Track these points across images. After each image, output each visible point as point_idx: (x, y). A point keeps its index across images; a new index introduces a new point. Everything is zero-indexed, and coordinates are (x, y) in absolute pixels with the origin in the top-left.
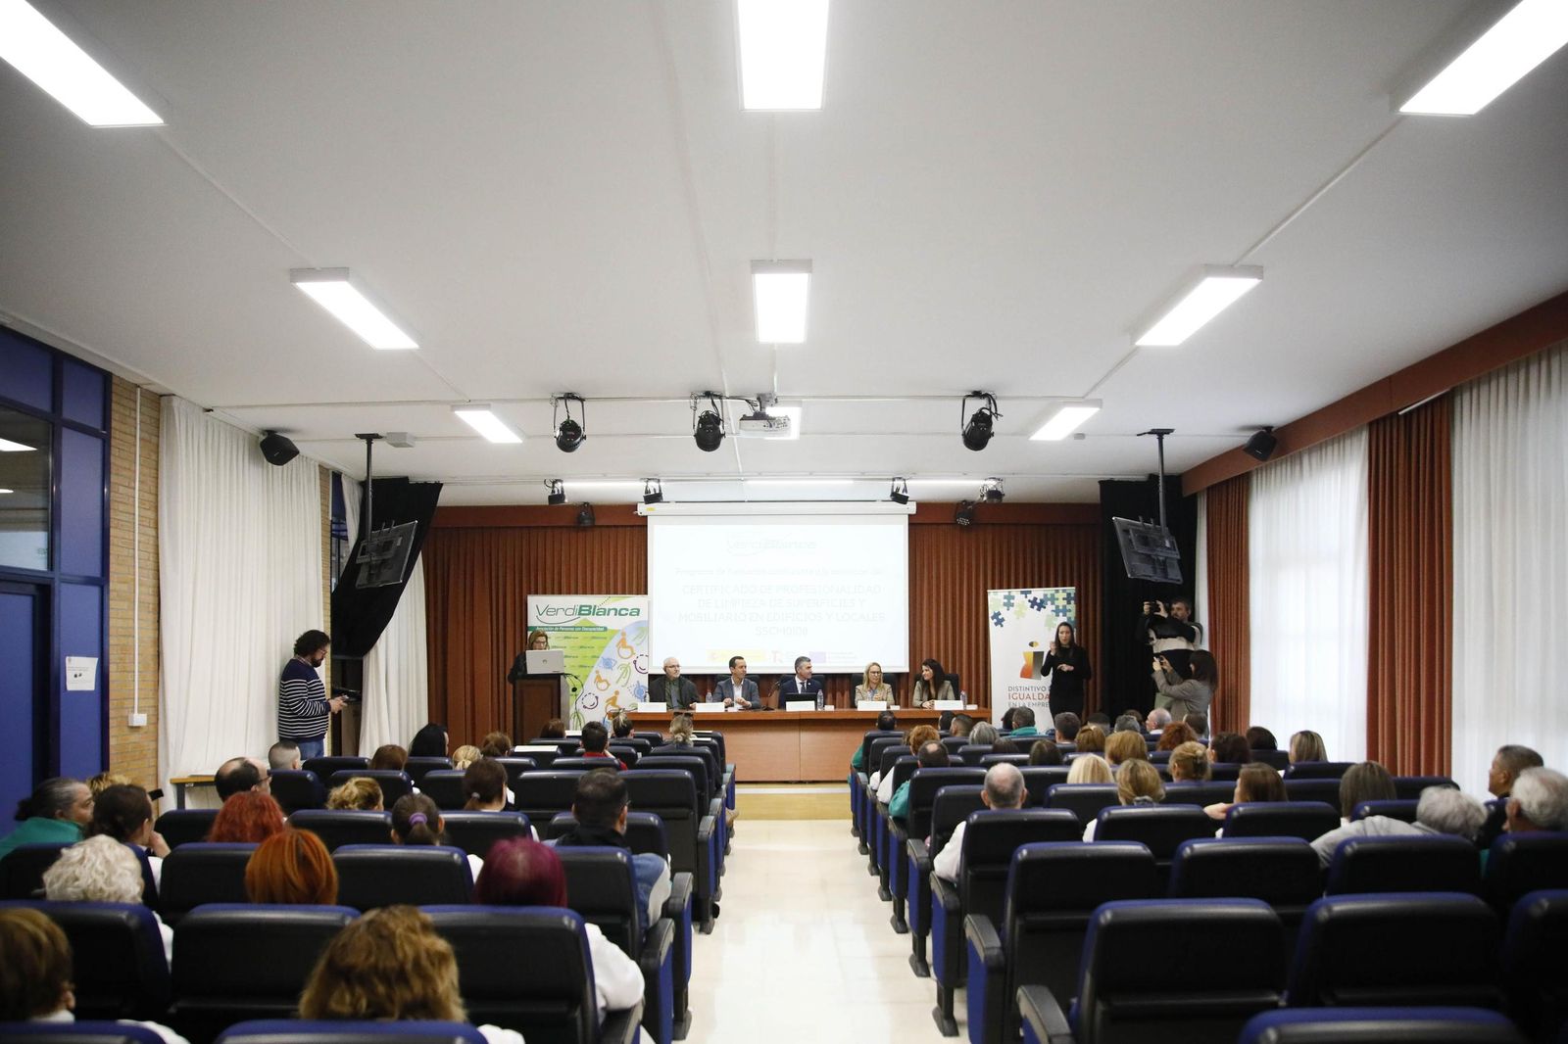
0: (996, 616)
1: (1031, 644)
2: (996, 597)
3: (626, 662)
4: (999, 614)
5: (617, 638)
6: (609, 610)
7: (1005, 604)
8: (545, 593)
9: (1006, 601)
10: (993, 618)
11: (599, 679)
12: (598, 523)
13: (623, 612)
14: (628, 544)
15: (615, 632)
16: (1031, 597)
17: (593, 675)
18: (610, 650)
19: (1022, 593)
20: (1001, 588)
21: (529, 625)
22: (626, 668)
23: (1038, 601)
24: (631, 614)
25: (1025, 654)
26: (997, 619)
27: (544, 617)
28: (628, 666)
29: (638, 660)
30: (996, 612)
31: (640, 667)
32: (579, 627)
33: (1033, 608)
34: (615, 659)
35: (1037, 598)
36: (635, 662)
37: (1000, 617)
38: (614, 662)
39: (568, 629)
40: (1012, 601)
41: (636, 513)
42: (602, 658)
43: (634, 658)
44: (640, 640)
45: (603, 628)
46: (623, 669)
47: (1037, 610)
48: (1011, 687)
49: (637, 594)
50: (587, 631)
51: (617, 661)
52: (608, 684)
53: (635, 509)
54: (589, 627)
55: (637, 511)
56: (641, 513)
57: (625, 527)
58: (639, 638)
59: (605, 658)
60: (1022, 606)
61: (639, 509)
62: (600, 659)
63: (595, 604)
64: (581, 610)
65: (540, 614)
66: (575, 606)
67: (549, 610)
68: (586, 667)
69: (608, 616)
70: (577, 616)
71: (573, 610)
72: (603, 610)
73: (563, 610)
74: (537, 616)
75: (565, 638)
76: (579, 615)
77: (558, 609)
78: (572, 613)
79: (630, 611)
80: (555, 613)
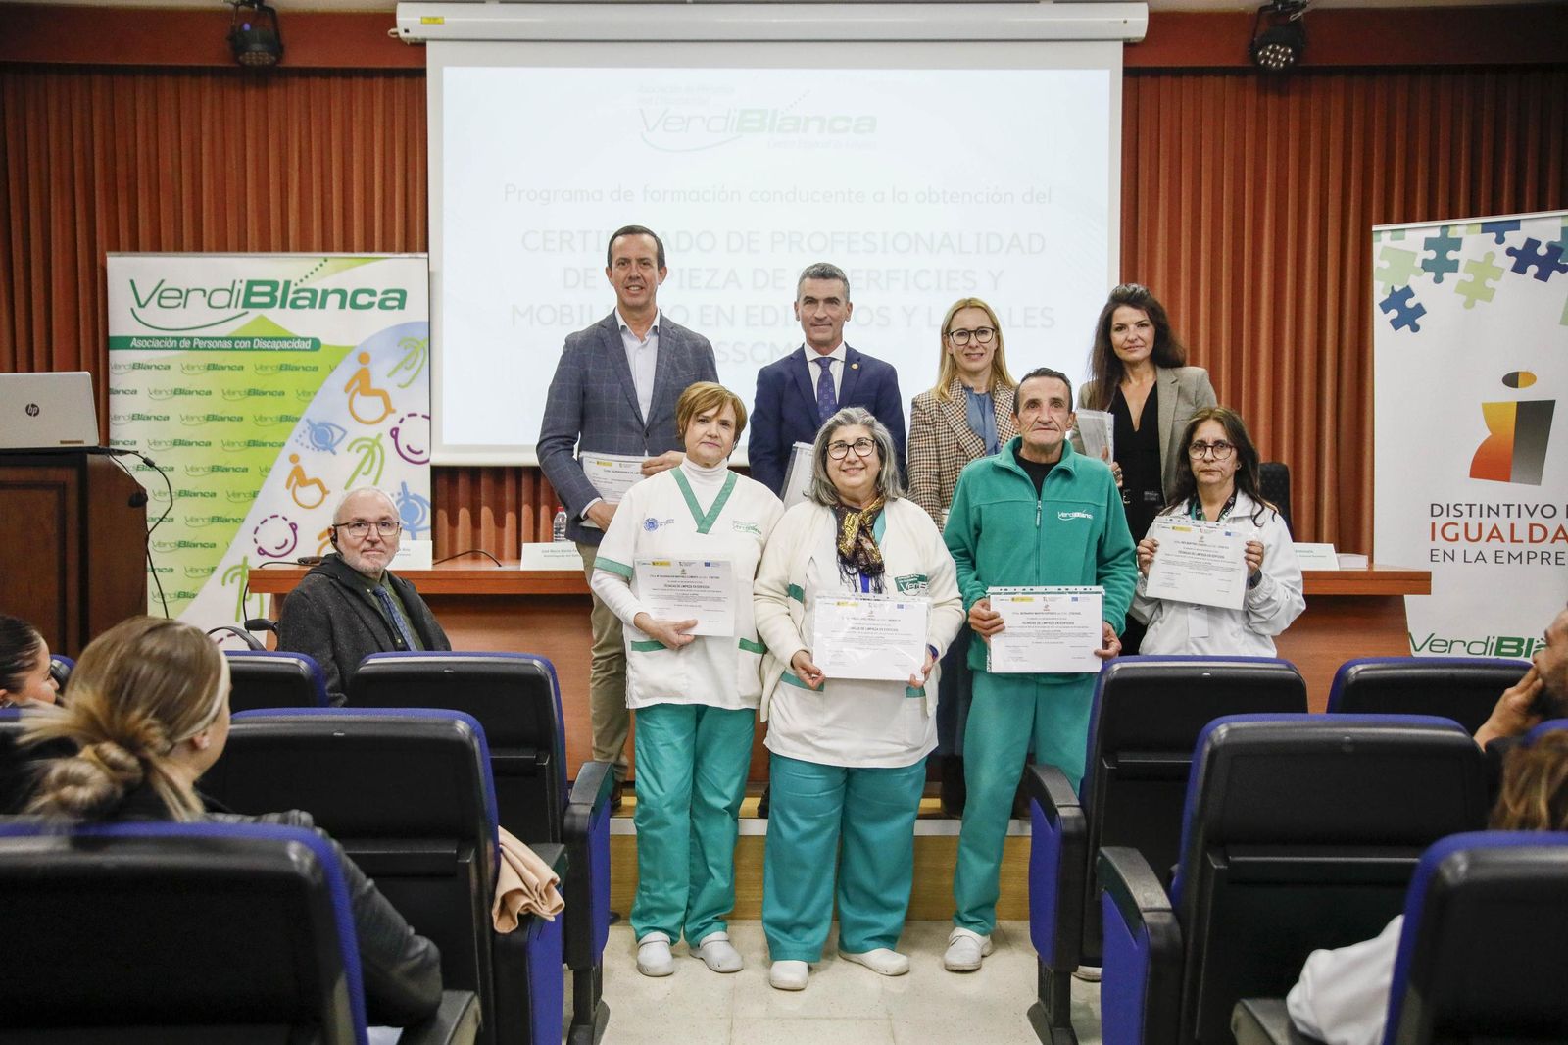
0: (1398, 298)
1: (1512, 380)
2: (1397, 245)
3: (371, 432)
4: (1408, 292)
5: (347, 370)
6: (326, 293)
7: (1426, 265)
8: (156, 247)
9: (1431, 255)
10: (1386, 307)
11: (298, 478)
12: (295, 59)
13: (362, 299)
14: (378, 120)
15: (342, 352)
16: (1516, 239)
17: (282, 469)
18: (330, 402)
19: (1486, 228)
20: (1408, 217)
21: (112, 333)
22: (372, 448)
23: (1542, 251)
24: (382, 305)
25: (1490, 411)
26: (1402, 308)
27: (152, 314)
28: (376, 442)
29: (401, 427)
30: (1397, 289)
31: (408, 447)
32: (245, 339)
33: (1523, 272)
34: (341, 426)
35: (1538, 244)
36: (394, 433)
37: (1410, 303)
38: (338, 434)
39: (217, 344)
40: (1451, 255)
41: (392, 30)
42: (308, 421)
43: (392, 422)
44: (408, 375)
45: (310, 342)
46: (364, 451)
47: (1536, 276)
48: (1437, 510)
49: (400, 252)
50: (267, 350)
51: (347, 429)
52: (325, 492)
53: (390, 19)
54: (272, 339)
55: (395, 26)
56: (406, 31)
57: (369, 73)
58: (406, 368)
59: (316, 421)
60: (1484, 268)
61: (400, 19)
62: (302, 425)
63: (288, 279)
64: (250, 295)
65: (140, 306)
66: (234, 282)
67: (164, 294)
68: (264, 445)
69: (322, 310)
70: (240, 310)
71: (228, 294)
72: (308, 295)
73: (201, 293)
74: (132, 310)
75: (208, 368)
76: (244, 306)
77: (188, 292)
78: (226, 303)
79: (380, 297)
80: (182, 301)
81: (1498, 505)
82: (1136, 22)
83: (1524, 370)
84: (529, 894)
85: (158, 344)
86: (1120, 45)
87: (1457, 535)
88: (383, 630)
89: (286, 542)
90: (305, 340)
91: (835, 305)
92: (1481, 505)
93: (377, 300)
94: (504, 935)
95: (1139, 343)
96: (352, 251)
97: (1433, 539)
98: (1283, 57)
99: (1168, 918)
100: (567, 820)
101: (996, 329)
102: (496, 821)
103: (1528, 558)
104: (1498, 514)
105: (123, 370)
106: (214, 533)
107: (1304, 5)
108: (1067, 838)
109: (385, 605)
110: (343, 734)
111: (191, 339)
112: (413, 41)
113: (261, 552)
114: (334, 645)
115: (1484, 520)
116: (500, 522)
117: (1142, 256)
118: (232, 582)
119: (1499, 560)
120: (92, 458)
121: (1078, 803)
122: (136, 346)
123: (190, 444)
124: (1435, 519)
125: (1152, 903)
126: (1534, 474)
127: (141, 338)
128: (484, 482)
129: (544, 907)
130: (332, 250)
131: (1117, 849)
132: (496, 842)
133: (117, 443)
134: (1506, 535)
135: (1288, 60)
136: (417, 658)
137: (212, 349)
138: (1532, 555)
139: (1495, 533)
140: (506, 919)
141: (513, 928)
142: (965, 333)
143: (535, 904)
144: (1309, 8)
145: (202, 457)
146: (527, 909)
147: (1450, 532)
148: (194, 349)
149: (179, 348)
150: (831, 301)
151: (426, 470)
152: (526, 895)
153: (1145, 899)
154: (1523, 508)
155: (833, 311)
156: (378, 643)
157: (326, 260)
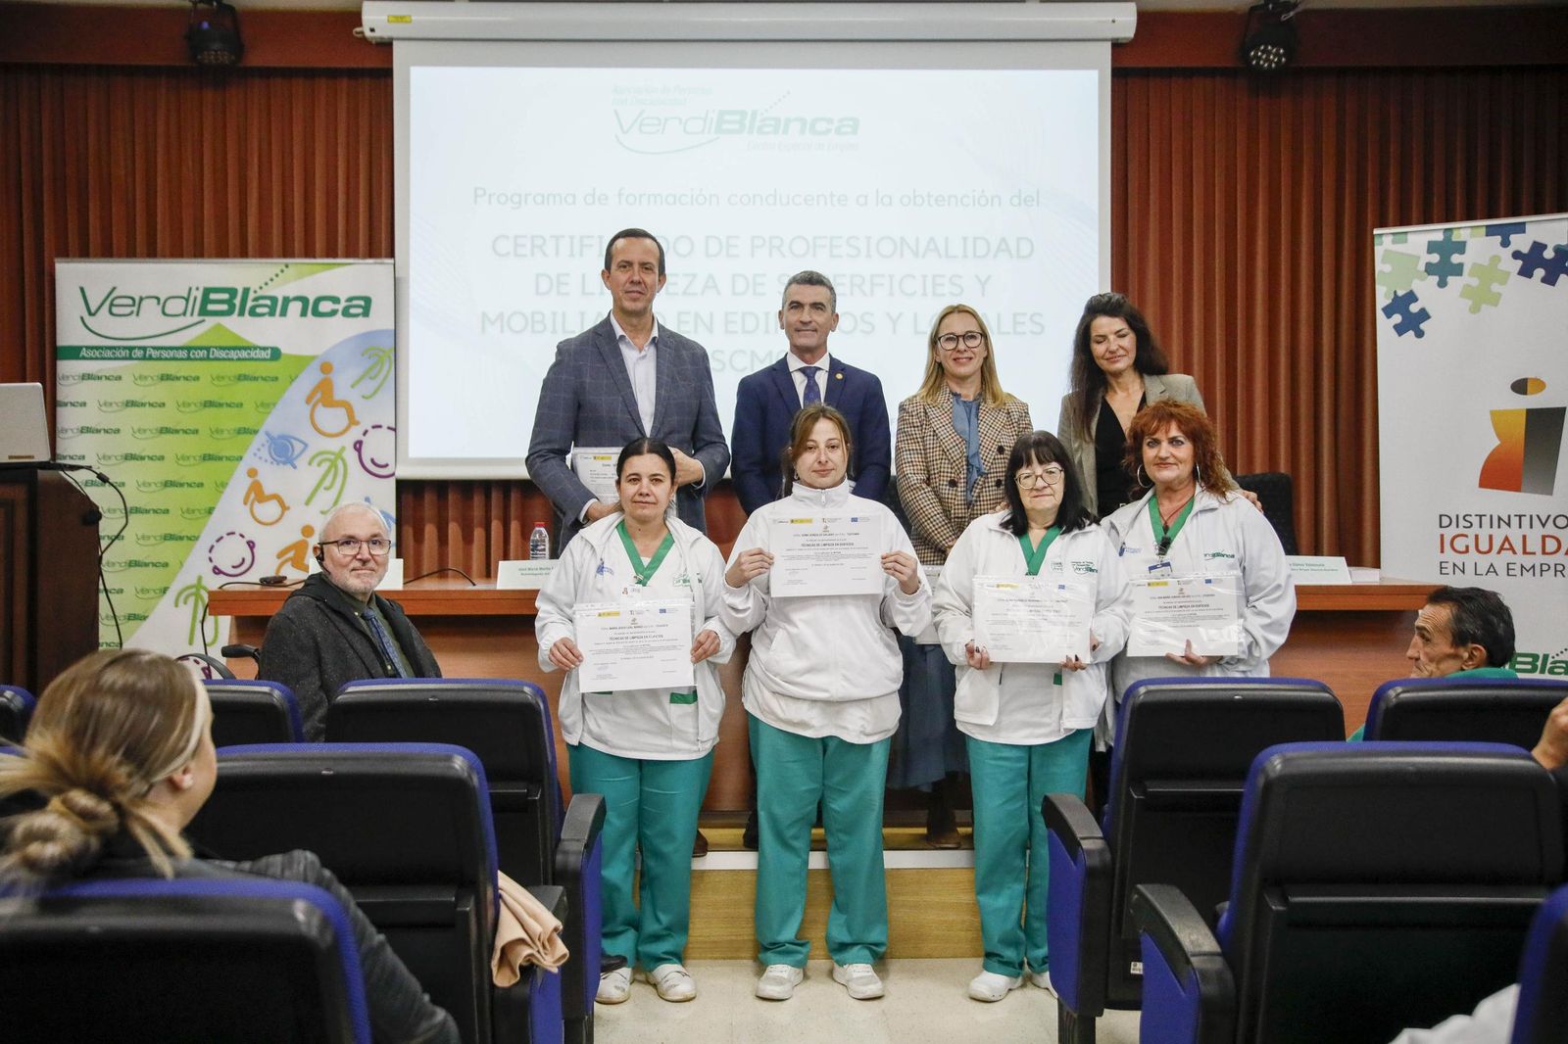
0: (1401, 304)
1: (1520, 387)
2: (1399, 248)
3: (333, 445)
4: (1411, 297)
5: (308, 380)
6: (287, 301)
7: (1430, 269)
8: (108, 253)
9: (1435, 258)
10: (1389, 311)
11: (257, 493)
12: (255, 59)
13: (325, 306)
14: (342, 116)
15: (302, 362)
16: (1521, 242)
17: (240, 484)
18: (290, 414)
19: (1491, 231)
20: (1404, 221)
21: (60, 343)
22: (335, 461)
23: (1549, 254)
24: (346, 313)
25: (1498, 418)
26: (1405, 313)
27: (103, 322)
28: (339, 455)
29: (365, 439)
30: (1400, 293)
31: (372, 461)
32: (201, 348)
33: (1530, 276)
34: (302, 438)
35: (1545, 247)
36: (358, 446)
37: (1414, 308)
38: (298, 447)
39: (171, 353)
40: (1456, 259)
41: (358, 29)
42: (267, 434)
43: (355, 434)
44: (372, 385)
45: (269, 351)
46: (326, 465)
47: (1544, 280)
48: (1445, 521)
49: (364, 257)
50: (224, 359)
51: (307, 442)
52: (284, 508)
53: (355, 18)
54: (229, 348)
55: (361, 25)
56: (372, 30)
57: (333, 74)
58: (371, 378)
59: (275, 433)
60: (1489, 272)
61: (365, 18)
62: (260, 438)
63: (247, 286)
64: (207, 303)
65: (91, 314)
66: (190, 289)
67: (116, 302)
68: (220, 459)
69: (283, 318)
70: (196, 318)
71: (184, 301)
72: (268, 302)
73: (156, 301)
74: (82, 318)
75: (162, 379)
76: (200, 314)
77: (141, 299)
78: (181, 311)
79: (343, 304)
80: (135, 309)
81: (1509, 516)
82: (1124, 22)
83: (1533, 377)
84: (532, 945)
85: (109, 354)
86: (1109, 45)
87: (1467, 547)
88: (373, 656)
89: (243, 560)
90: (265, 349)
91: (820, 311)
92: (1491, 516)
93: (340, 307)
94: (503, 989)
95: (1121, 352)
96: (314, 257)
97: (1442, 552)
98: (1275, 57)
99: (1218, 964)
100: (559, 858)
101: (984, 335)
102: (496, 864)
103: (1542, 571)
104: (1509, 525)
105: (71, 381)
106: (167, 551)
107: (1295, 6)
108: (1091, 873)
109: (374, 629)
110: (332, 772)
111: (144, 349)
112: (379, 40)
113: (217, 571)
114: (321, 673)
115: (1495, 531)
116: (468, 539)
117: (1133, 261)
118: (185, 603)
119: (1511, 572)
120: (42, 474)
121: (1101, 835)
122: (86, 355)
123: (142, 458)
124: (1443, 531)
125: (1200, 946)
126: (1546, 483)
127: (92, 348)
128: (451, 497)
129: (546, 957)
130: (292, 256)
131: (1156, 886)
132: (496, 887)
133: (65, 458)
134: (1518, 546)
135: (1280, 60)
136: (407, 686)
137: (166, 359)
138: (1545, 567)
139: (1507, 545)
140: (507, 971)
141: (514, 981)
142: (954, 338)
143: (538, 956)
144: (1300, 8)
145: (153, 472)
146: (529, 960)
147: (1460, 544)
148: (147, 359)
149: (131, 358)
150: (817, 306)
151: (391, 484)
152: (529, 945)
153: (1192, 942)
154: (1535, 519)
155: (819, 318)
156: (367, 669)
157: (287, 266)
